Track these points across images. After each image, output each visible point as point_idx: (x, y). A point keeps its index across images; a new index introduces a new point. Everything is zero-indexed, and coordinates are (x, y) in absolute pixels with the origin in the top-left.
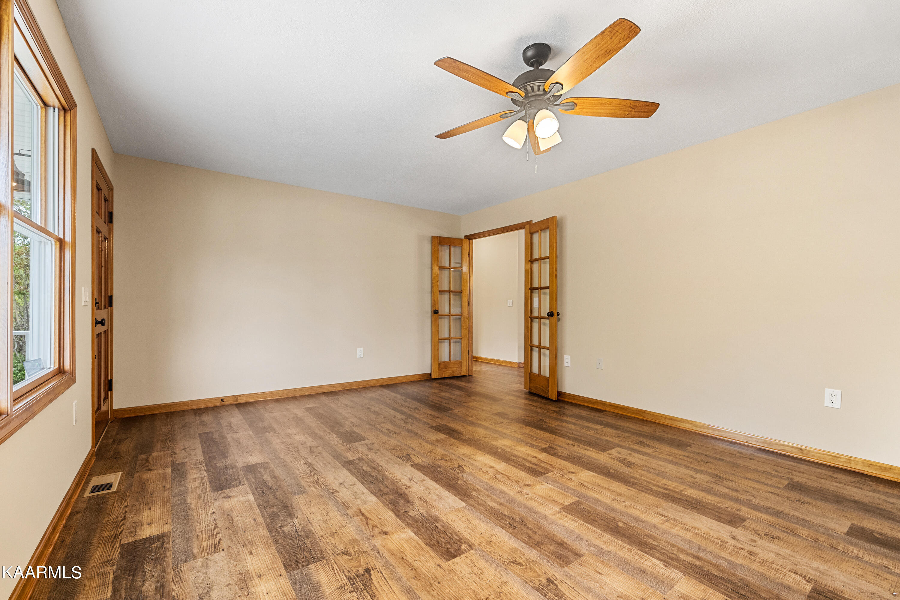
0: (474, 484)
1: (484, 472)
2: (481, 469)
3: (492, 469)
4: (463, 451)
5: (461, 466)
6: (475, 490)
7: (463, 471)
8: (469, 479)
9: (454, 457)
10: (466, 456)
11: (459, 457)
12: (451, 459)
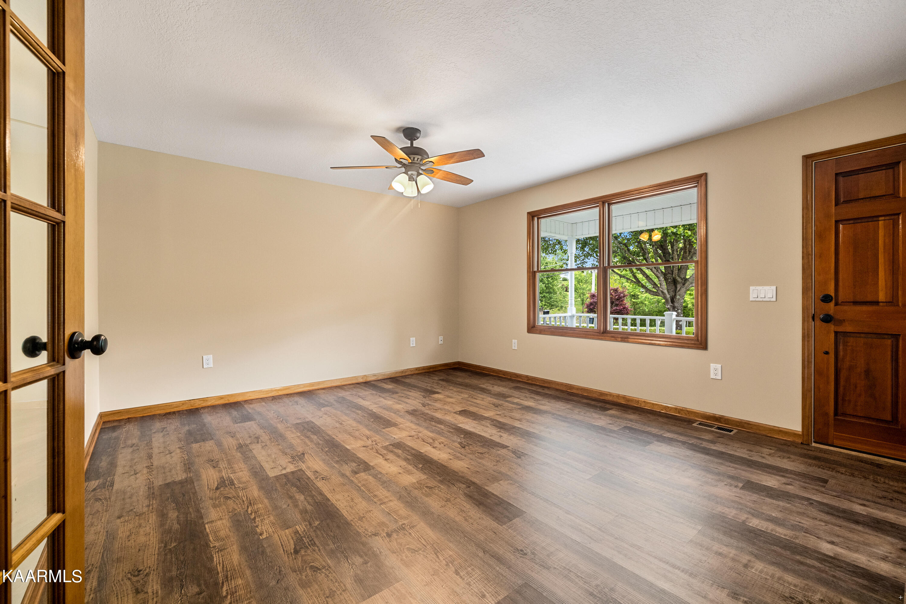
0: (451, 435)
1: (443, 443)
2: (445, 446)
3: (435, 446)
4: (462, 463)
5: (462, 447)
6: (451, 432)
7: (460, 443)
8: (455, 438)
9: (470, 456)
10: (458, 458)
11: (465, 456)
12: (473, 454)
